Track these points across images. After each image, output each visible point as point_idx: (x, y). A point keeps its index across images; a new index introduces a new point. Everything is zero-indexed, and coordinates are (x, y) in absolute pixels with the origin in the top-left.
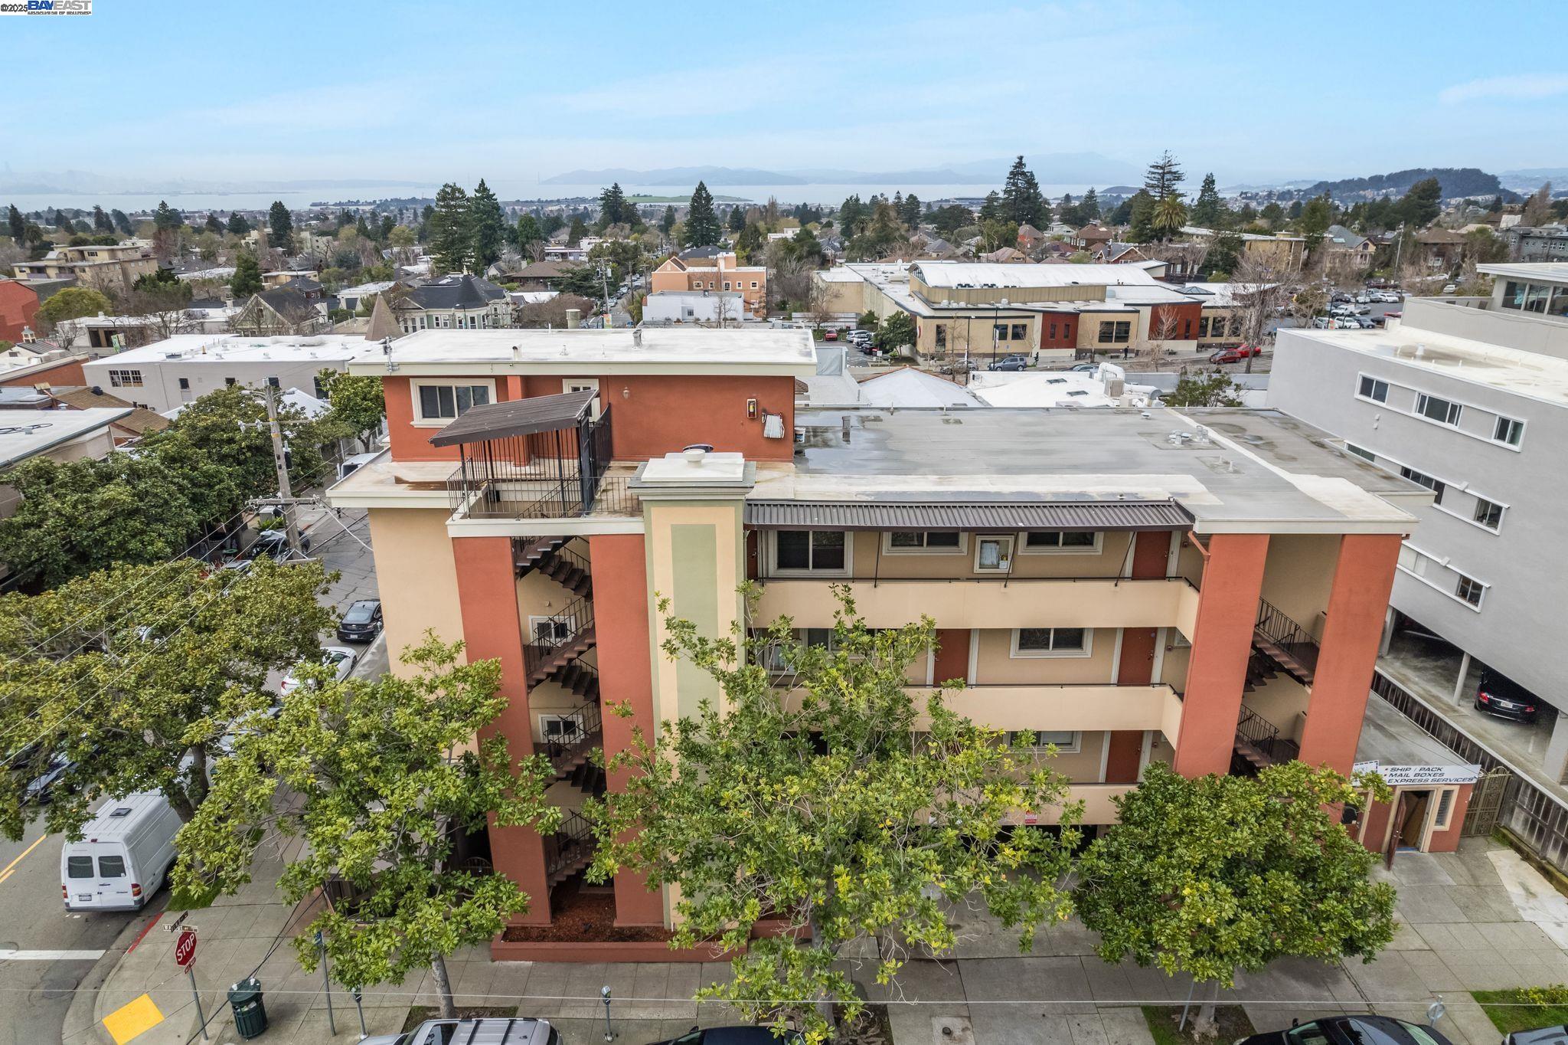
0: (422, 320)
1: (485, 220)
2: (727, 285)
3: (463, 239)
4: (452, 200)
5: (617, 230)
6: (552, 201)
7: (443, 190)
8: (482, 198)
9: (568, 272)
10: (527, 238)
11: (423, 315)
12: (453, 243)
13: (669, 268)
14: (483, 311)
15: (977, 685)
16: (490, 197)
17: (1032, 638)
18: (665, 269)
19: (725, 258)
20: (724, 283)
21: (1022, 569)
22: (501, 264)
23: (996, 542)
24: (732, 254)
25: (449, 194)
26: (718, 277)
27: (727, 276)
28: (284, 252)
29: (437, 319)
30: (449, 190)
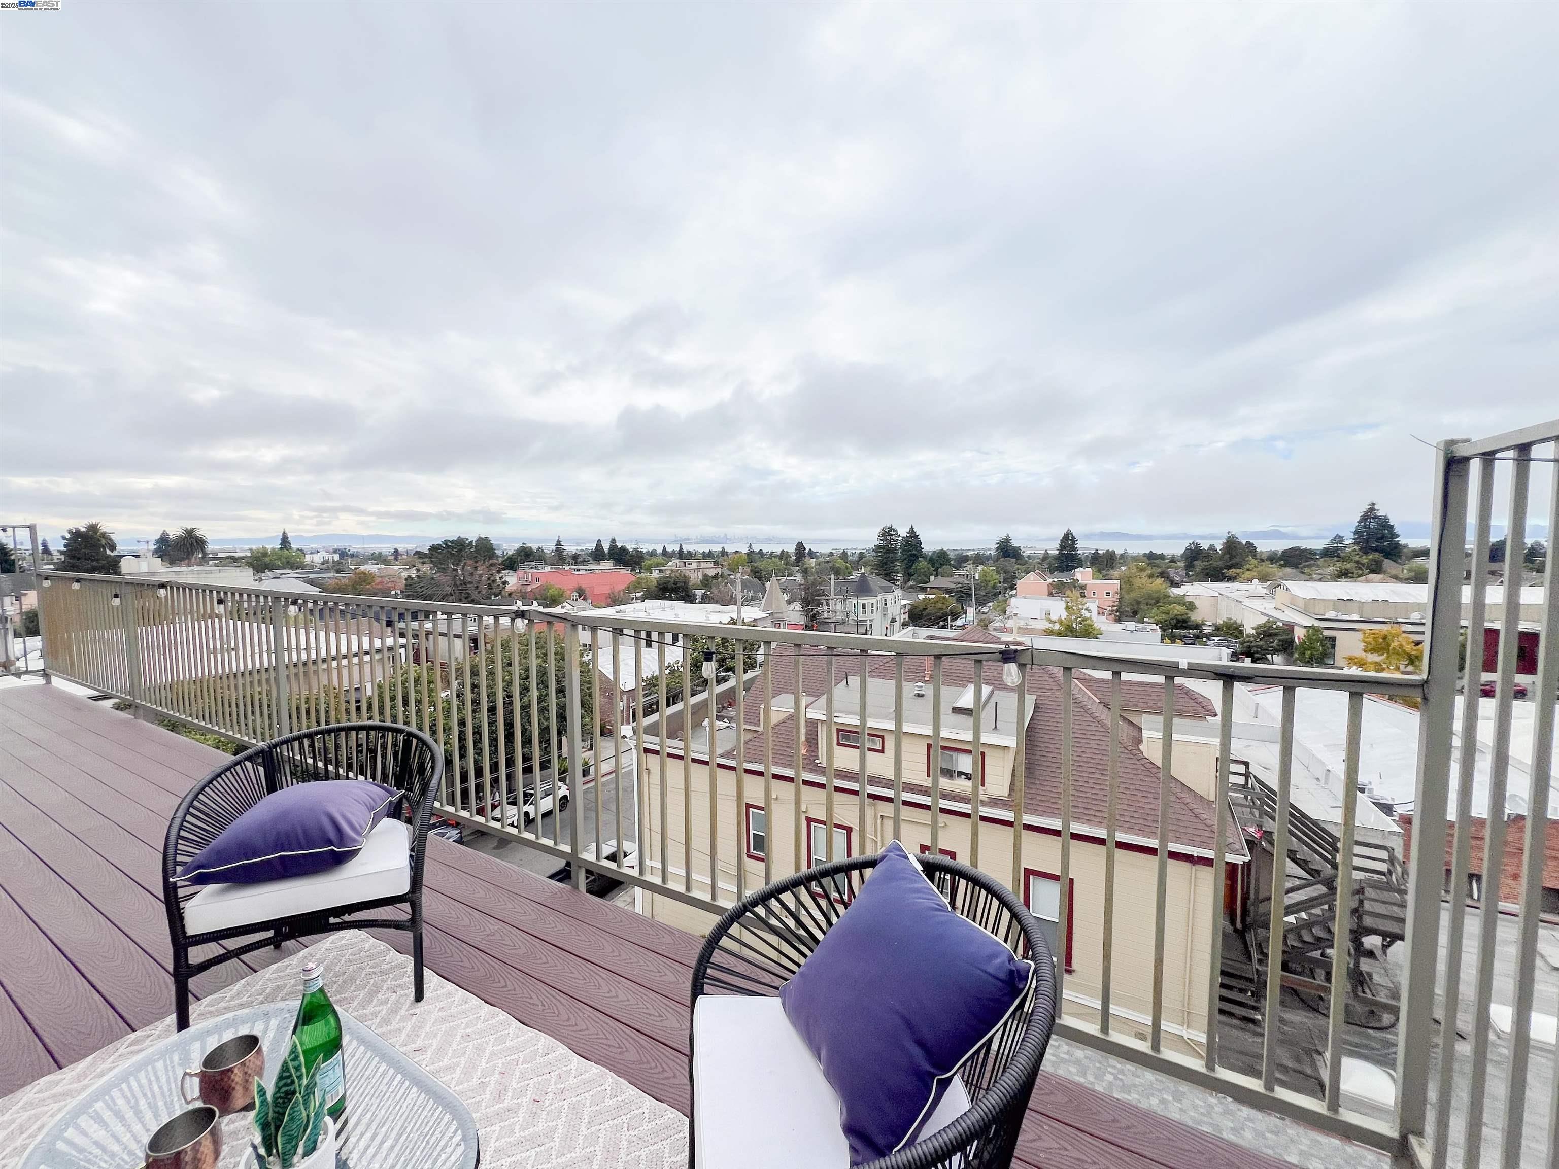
1: (911, 550)
2: (1083, 594)
3: (893, 561)
4: (889, 535)
5: (1005, 563)
8: (911, 537)
9: (959, 584)
12: (886, 563)
13: (1032, 578)
18: (1029, 579)
19: (1082, 572)
24: (1088, 570)
27: (1083, 586)
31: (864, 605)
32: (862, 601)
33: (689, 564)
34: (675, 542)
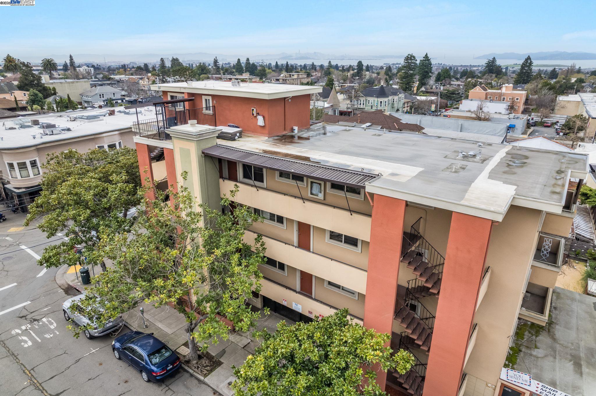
0: (364, 101)
1: (425, 69)
2: (504, 99)
3: (412, 75)
4: (410, 60)
5: (489, 77)
6: (476, 66)
7: (407, 56)
8: (425, 60)
9: (446, 90)
10: (445, 77)
11: (364, 99)
12: (407, 77)
13: (478, 89)
14: (386, 99)
15: (313, 253)
16: (429, 60)
17: (335, 236)
18: (476, 90)
19: (506, 87)
20: (502, 97)
21: (329, 200)
22: (428, 86)
23: (318, 183)
24: (511, 85)
25: (410, 58)
26: (500, 95)
27: (504, 94)
28: (358, 79)
29: (369, 101)
30: (409, 56)
31: (381, 102)
32: (380, 100)
33: (293, 75)
34: (283, 58)
